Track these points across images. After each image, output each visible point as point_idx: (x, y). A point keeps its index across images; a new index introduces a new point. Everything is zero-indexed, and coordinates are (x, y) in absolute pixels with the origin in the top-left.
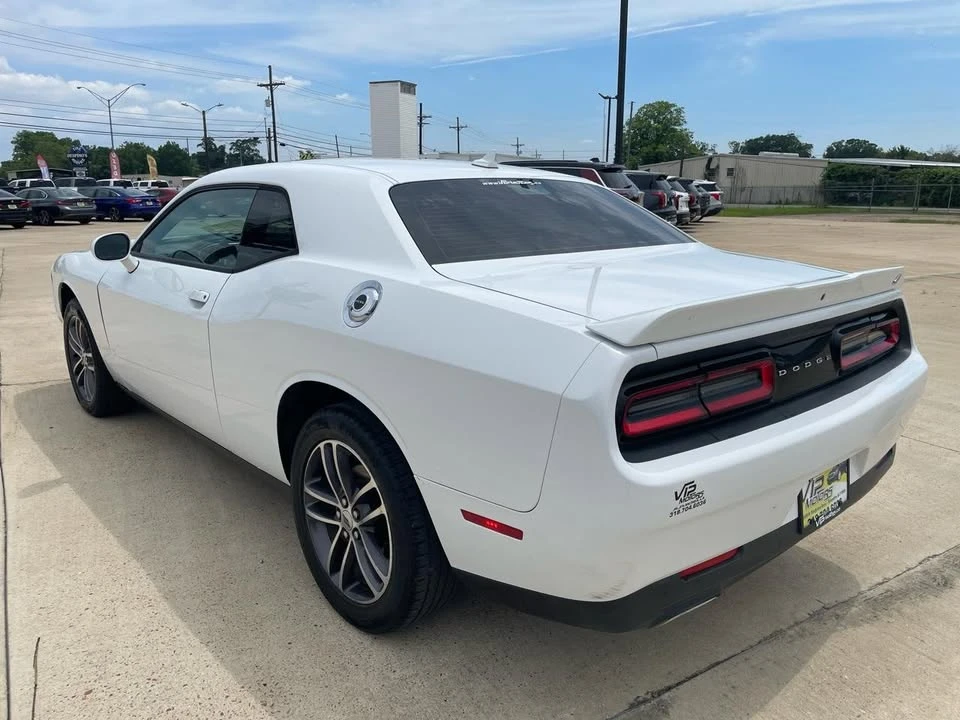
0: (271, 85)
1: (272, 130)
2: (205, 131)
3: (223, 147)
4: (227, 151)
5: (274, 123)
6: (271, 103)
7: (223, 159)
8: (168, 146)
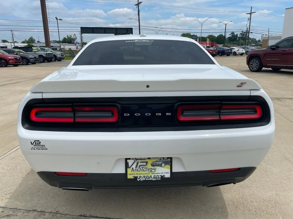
0: (251, 13)
1: (249, 28)
2: (225, 30)
3: (237, 35)
4: (238, 36)
5: (250, 26)
6: (250, 19)
7: (236, 39)
8: (220, 35)
